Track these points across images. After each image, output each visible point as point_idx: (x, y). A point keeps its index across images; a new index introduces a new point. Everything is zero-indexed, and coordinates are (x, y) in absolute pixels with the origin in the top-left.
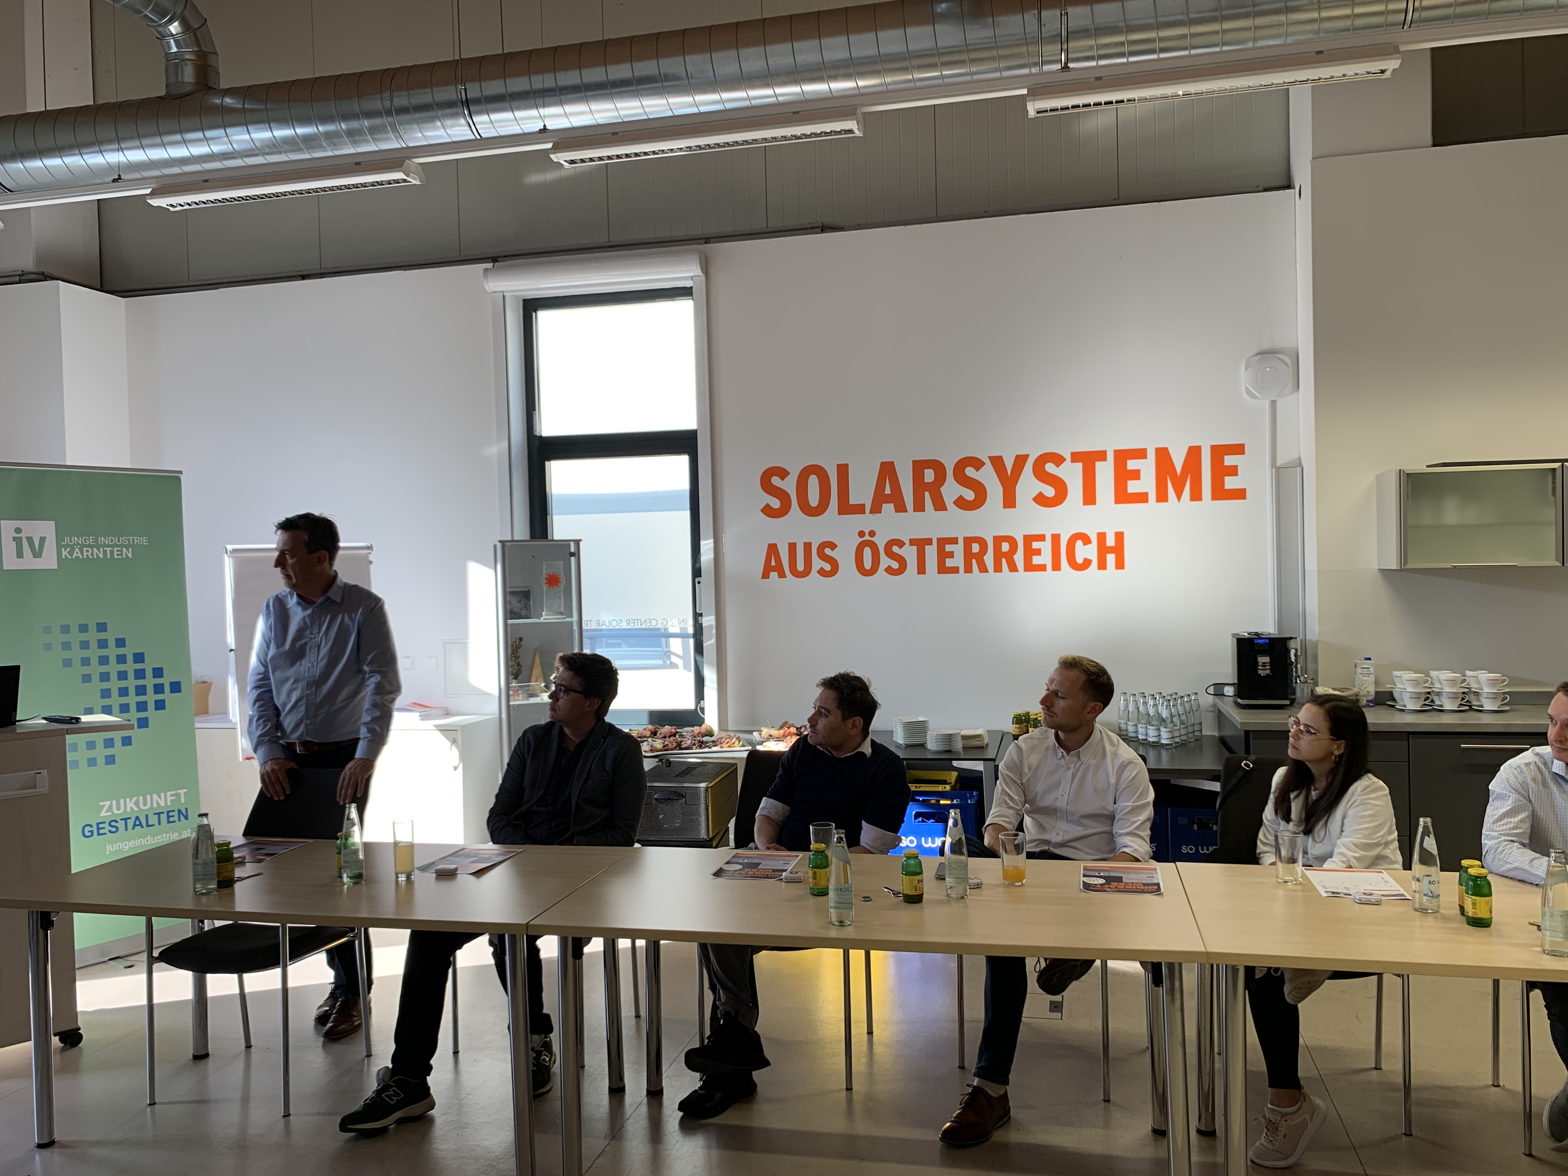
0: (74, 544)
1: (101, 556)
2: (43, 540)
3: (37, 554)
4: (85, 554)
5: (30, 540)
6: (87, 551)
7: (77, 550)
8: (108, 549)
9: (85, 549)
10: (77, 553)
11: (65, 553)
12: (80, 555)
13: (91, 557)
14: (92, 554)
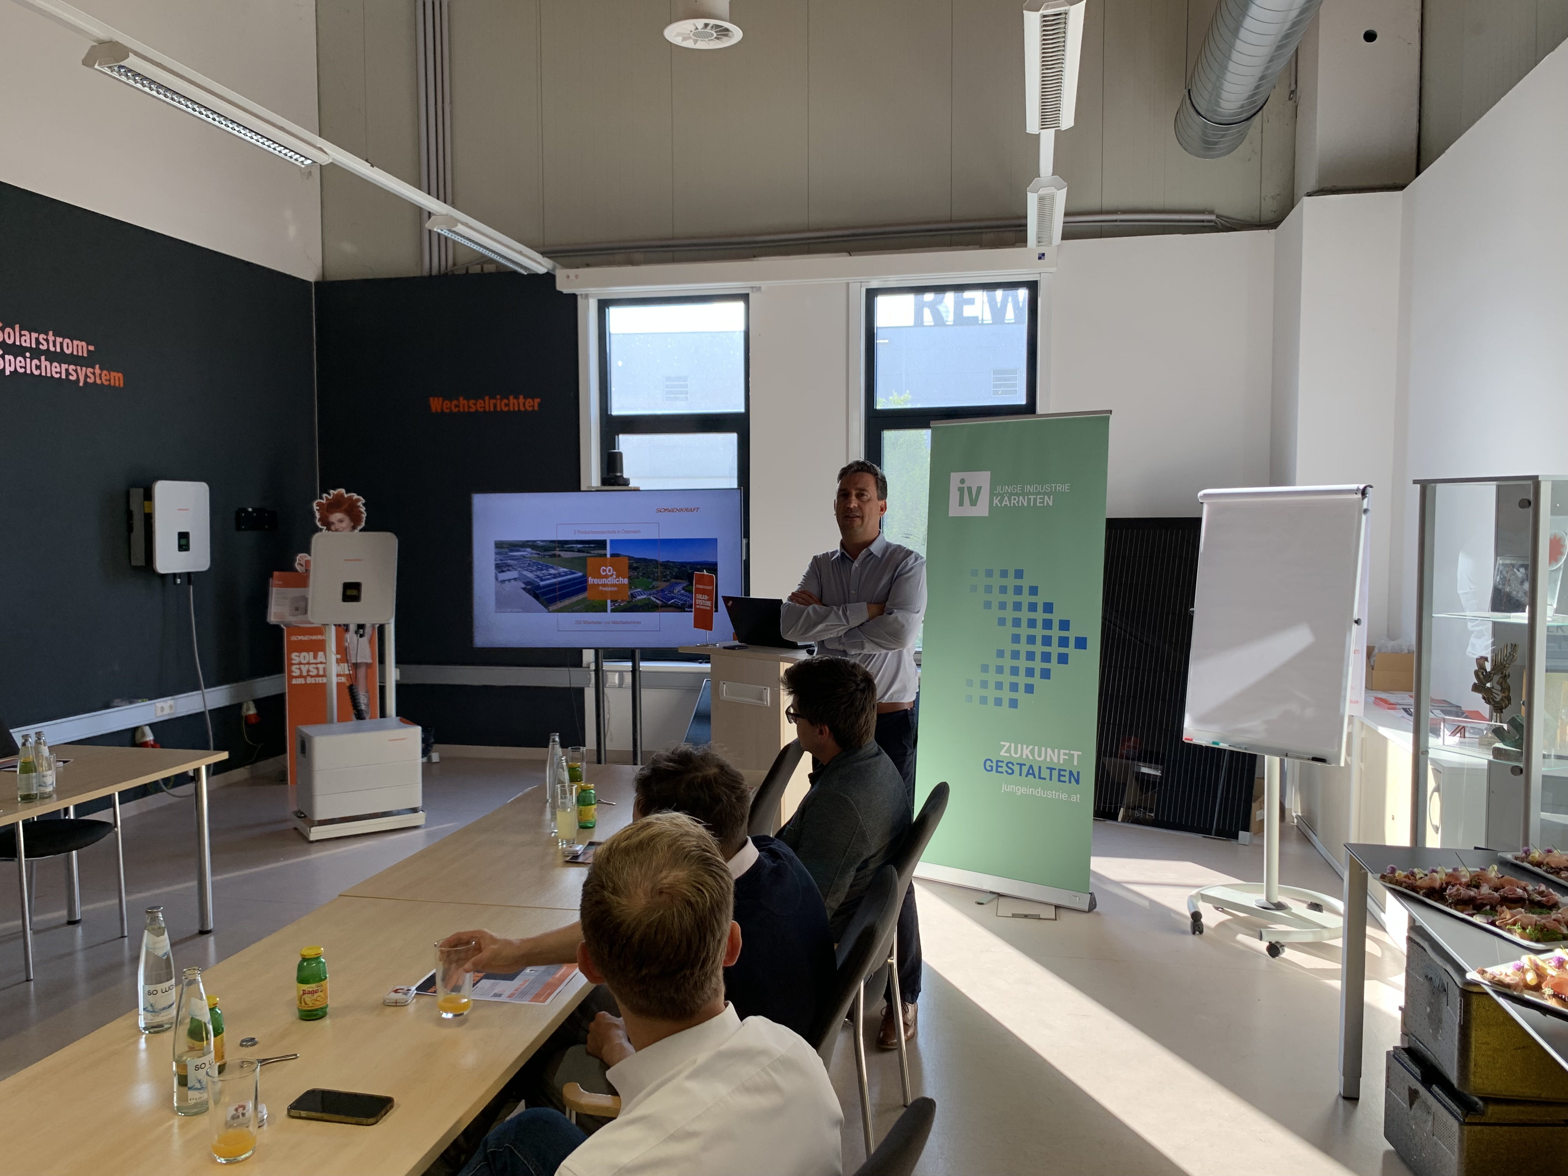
0: (1004, 493)
1: (1025, 504)
2: (979, 489)
3: (973, 503)
4: (1012, 501)
5: (970, 489)
6: (1015, 499)
7: (1006, 498)
8: (1032, 497)
9: (1013, 497)
10: (1006, 502)
11: (996, 501)
12: (1008, 503)
13: (1017, 505)
14: (1018, 502)
